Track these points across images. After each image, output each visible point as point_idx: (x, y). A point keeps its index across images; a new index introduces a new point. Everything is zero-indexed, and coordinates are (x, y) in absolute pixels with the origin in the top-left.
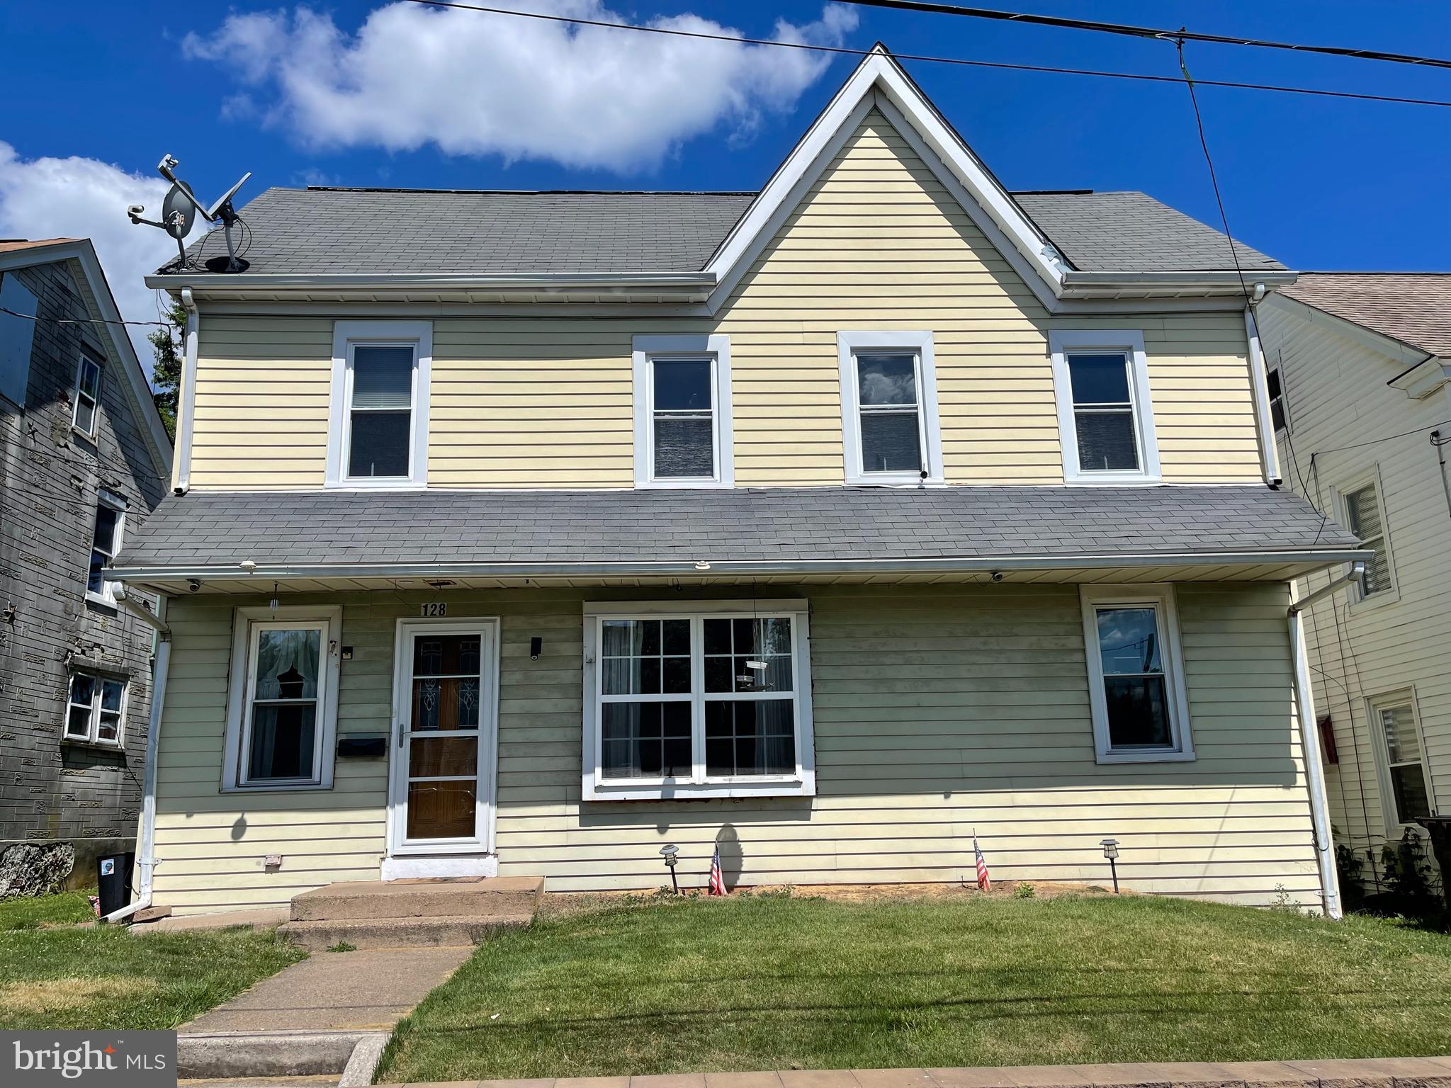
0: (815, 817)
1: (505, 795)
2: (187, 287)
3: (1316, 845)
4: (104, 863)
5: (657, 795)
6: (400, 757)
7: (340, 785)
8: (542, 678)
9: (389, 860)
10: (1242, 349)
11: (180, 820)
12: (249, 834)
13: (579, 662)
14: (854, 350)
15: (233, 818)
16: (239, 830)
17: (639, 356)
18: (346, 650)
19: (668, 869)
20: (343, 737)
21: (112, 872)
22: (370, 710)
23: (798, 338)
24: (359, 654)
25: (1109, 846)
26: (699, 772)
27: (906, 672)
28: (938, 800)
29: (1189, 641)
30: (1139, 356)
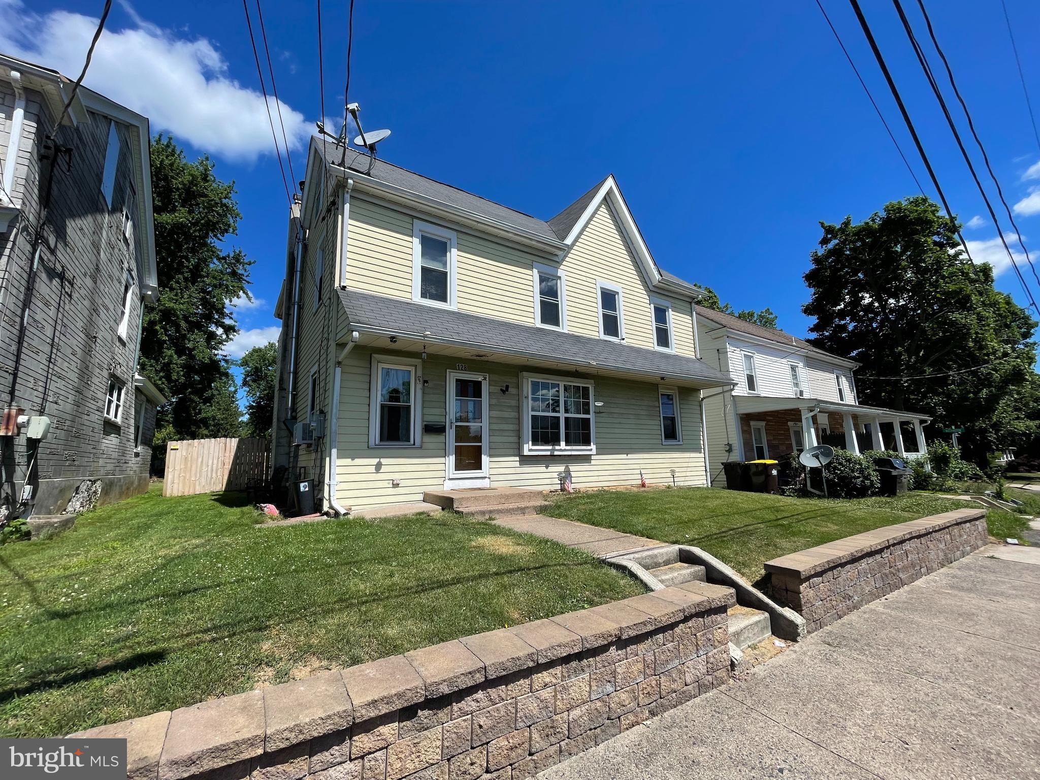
0: (593, 462)
1: (493, 452)
2: (352, 178)
3: (706, 471)
4: (302, 485)
5: (549, 453)
6: (451, 433)
7: (425, 446)
8: (504, 402)
9: (447, 481)
10: (690, 314)
11: (348, 461)
12: (383, 469)
13: (519, 397)
14: (601, 288)
15: (375, 461)
16: (378, 467)
17: (535, 271)
18: (425, 382)
19: (559, 482)
20: (425, 423)
21: (307, 489)
22: (437, 411)
23: (584, 279)
24: (430, 384)
25: (673, 472)
26: (563, 444)
27: (616, 410)
28: (624, 456)
29: (682, 406)
30: (670, 310)
